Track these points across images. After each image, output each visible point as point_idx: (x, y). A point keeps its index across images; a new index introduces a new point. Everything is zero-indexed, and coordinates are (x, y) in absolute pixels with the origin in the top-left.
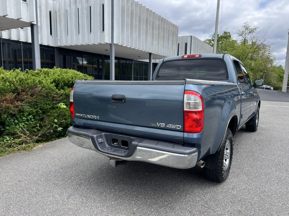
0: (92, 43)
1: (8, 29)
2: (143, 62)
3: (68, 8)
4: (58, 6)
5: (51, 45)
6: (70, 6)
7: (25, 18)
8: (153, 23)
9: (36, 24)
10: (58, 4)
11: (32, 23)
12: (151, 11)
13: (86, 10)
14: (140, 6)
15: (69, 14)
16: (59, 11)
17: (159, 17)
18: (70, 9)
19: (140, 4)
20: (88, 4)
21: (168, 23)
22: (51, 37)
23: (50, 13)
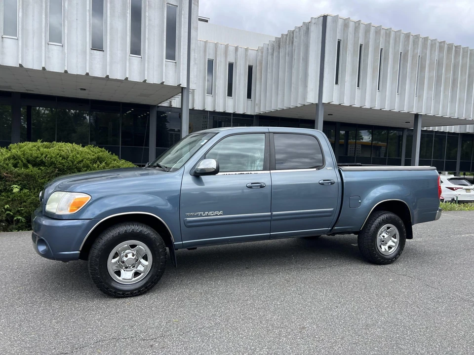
0: (292, 105)
1: (172, 97)
2: (432, 131)
3: (270, 57)
4: (259, 58)
5: (249, 113)
6: (272, 54)
7: (171, 81)
8: (422, 59)
9: (186, 87)
10: (260, 54)
11: (181, 86)
12: (417, 37)
13: (288, 56)
14: (388, 32)
15: (271, 65)
16: (261, 63)
17: (442, 44)
18: (272, 58)
19: (387, 29)
20: (292, 47)
21: (467, 52)
22: (249, 101)
23: (250, 68)
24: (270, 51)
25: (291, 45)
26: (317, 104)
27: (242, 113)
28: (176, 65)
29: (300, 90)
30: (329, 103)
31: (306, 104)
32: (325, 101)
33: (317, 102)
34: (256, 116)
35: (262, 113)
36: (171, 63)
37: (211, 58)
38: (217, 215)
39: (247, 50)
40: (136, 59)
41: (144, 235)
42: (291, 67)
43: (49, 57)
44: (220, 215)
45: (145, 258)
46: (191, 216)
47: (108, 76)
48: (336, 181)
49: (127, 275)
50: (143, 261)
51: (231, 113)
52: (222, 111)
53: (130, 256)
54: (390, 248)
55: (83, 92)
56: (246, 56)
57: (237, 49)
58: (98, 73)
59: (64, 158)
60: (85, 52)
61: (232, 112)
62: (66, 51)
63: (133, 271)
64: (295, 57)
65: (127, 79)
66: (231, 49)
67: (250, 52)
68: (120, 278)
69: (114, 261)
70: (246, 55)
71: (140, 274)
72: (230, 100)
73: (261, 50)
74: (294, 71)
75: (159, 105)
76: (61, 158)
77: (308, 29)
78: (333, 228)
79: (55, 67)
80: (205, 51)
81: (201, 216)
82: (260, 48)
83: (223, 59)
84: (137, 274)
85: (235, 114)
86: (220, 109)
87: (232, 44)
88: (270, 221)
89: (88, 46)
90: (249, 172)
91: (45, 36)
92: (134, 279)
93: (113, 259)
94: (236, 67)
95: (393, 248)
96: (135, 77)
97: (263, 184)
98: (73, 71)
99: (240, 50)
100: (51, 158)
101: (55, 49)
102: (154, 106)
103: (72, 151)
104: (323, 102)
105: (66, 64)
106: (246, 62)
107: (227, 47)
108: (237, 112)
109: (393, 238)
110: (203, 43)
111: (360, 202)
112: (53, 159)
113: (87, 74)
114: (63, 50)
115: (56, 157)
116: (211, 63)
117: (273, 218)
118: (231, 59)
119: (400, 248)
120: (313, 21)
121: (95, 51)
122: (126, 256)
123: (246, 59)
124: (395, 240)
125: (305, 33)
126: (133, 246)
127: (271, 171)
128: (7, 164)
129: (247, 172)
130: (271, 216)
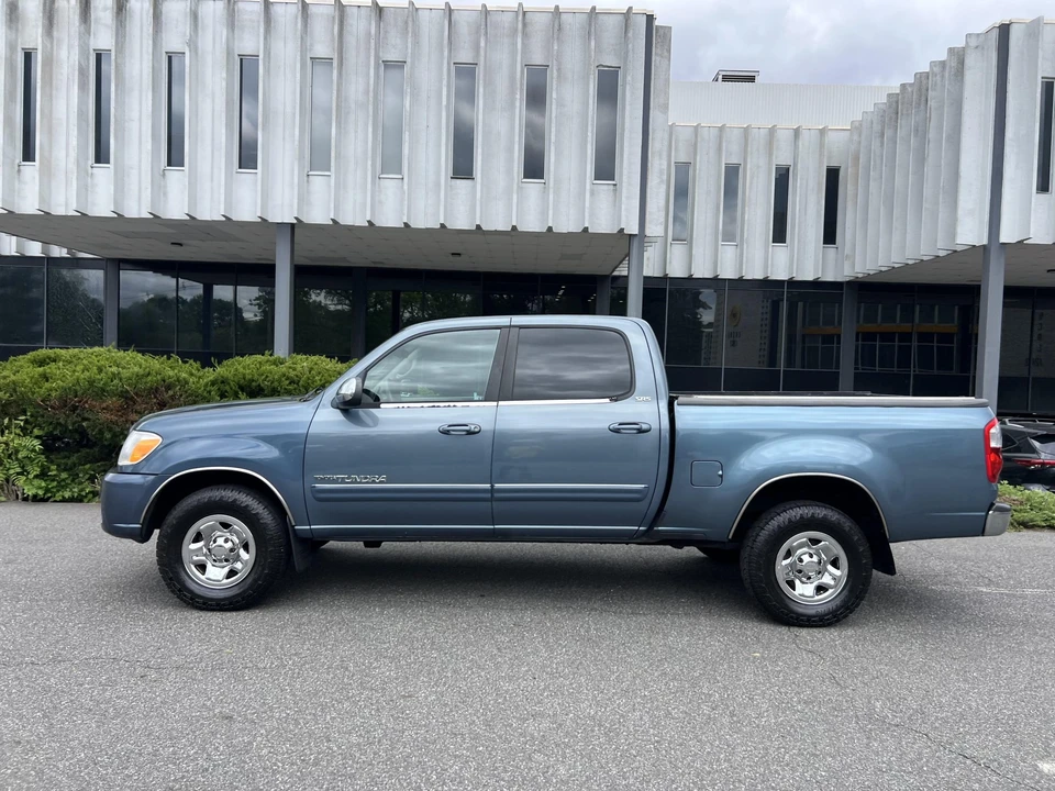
4: (853, 147)
6: (881, 136)
7: (604, 225)
9: (637, 233)
10: (855, 137)
11: (625, 232)
15: (877, 162)
18: (881, 144)
20: (925, 112)
22: (831, 249)
23: (833, 175)
24: (877, 127)
25: (922, 107)
26: (984, 246)
27: (811, 279)
28: (615, 190)
29: (942, 215)
30: (1021, 242)
31: (959, 248)
32: (1008, 235)
33: (985, 242)
34: (848, 282)
35: (860, 275)
36: (604, 187)
37: (734, 160)
38: (374, 482)
39: (823, 132)
40: (533, 186)
41: (239, 507)
42: (921, 160)
43: (380, 202)
44: (381, 482)
45: (246, 547)
46: (323, 481)
47: (478, 227)
48: (655, 426)
49: (216, 574)
50: (242, 552)
51: (784, 281)
52: (759, 276)
53: (220, 541)
54: (821, 589)
55: (457, 258)
56: (821, 148)
57: (797, 132)
58: (461, 222)
59: (292, 382)
60: (438, 185)
61: (786, 279)
62: (406, 187)
63: (226, 570)
64: (932, 134)
65: (514, 228)
66: (784, 137)
67: (831, 137)
68: (203, 577)
69: (194, 546)
70: (822, 145)
71: (237, 573)
72: (780, 252)
73: (857, 128)
74: (928, 169)
75: (615, 273)
76: (287, 382)
77: (962, 63)
78: (650, 528)
79: (390, 219)
80: (719, 149)
81: (343, 482)
82: (857, 124)
83: (762, 162)
84: (232, 573)
85: (792, 283)
86: (755, 273)
87: (786, 124)
88: (492, 499)
89: (443, 173)
90: (452, 404)
91: (373, 165)
92: (225, 581)
93: (194, 542)
94: (795, 175)
95: (830, 591)
96: (531, 224)
97: (473, 427)
98: (420, 222)
99: (805, 136)
100: (272, 382)
101: (390, 186)
102: (604, 278)
103: (311, 370)
104: (1003, 240)
105: (406, 212)
106: (821, 162)
107: (772, 131)
108: (800, 277)
109: (830, 567)
110: (716, 131)
111: (721, 476)
112: (276, 384)
113: (443, 226)
114: (402, 187)
115: (279, 381)
116: (732, 173)
117: (496, 495)
118: (783, 158)
119: (850, 591)
120: (973, 43)
121: (458, 181)
122: (215, 542)
123: (821, 154)
124: (838, 573)
125: (956, 75)
126: (226, 526)
127: (501, 403)
128: (209, 392)
129: (447, 404)
130: (492, 489)
